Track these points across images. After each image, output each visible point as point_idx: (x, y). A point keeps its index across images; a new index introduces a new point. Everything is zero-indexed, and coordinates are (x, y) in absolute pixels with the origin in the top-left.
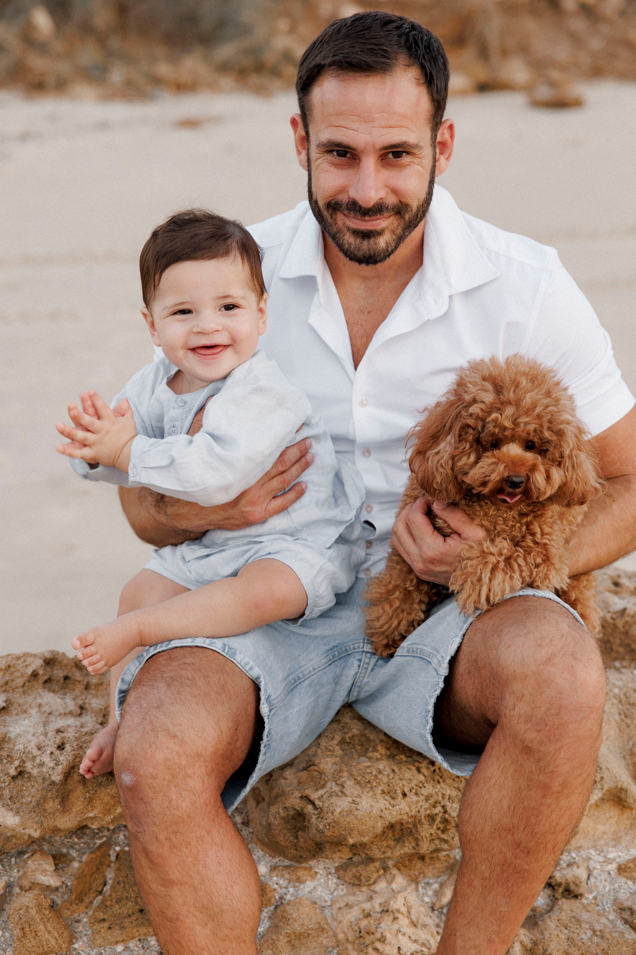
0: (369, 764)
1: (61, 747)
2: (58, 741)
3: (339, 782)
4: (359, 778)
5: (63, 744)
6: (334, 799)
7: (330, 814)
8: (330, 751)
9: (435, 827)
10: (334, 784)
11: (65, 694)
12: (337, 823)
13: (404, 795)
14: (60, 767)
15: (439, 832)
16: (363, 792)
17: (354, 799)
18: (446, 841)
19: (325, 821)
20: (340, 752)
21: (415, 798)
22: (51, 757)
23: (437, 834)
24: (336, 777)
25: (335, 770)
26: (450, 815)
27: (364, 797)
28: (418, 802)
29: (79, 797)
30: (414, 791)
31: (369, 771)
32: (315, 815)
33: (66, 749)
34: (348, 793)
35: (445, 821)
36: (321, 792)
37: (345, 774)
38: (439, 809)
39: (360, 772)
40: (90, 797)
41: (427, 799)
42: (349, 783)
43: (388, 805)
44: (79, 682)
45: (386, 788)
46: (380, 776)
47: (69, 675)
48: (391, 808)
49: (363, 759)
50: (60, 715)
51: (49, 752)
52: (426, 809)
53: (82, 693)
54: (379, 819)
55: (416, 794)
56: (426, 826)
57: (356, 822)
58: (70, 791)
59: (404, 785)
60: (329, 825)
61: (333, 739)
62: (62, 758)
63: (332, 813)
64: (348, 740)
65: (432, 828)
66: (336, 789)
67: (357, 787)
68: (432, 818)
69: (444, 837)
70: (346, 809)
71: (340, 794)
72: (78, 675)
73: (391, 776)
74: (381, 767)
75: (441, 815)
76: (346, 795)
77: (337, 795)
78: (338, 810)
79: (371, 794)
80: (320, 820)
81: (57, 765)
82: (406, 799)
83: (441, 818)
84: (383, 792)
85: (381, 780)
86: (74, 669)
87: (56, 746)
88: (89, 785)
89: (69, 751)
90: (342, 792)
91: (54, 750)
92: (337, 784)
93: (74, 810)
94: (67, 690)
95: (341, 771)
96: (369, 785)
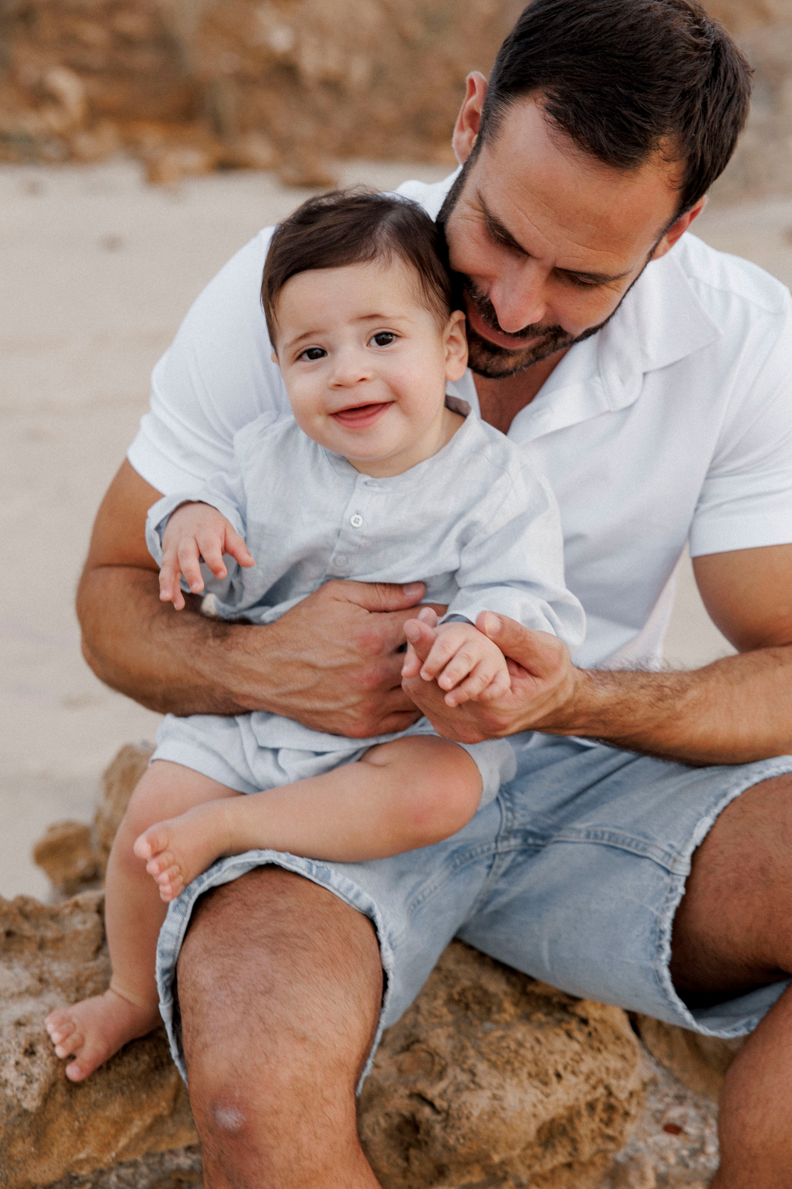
0: (499, 1033)
1: (30, 1052)
2: (23, 1043)
3: (465, 1066)
4: (493, 1057)
5: (32, 1045)
6: (465, 1096)
7: (464, 1121)
8: (436, 1016)
9: (597, 1119)
10: (458, 1070)
11: (10, 960)
12: (475, 1133)
13: (559, 1076)
14: (36, 1086)
15: (602, 1126)
16: (505, 1080)
17: (496, 1092)
18: (612, 1139)
19: (458, 1132)
20: (449, 1018)
21: (572, 1079)
22: (17, 1070)
23: (600, 1129)
24: (460, 1060)
25: (455, 1047)
26: (616, 1098)
27: (508, 1087)
28: (576, 1084)
29: (63, 1130)
30: (569, 1068)
31: (504, 1044)
32: (439, 1122)
33: (38, 1055)
34: (484, 1083)
35: (610, 1108)
36: (442, 1085)
37: (471, 1052)
38: (601, 1091)
39: (493, 1047)
40: (80, 1128)
41: (588, 1078)
42: (482, 1067)
43: (541, 1096)
44: (29, 938)
45: (533, 1069)
46: (522, 1051)
47: (14, 928)
48: (545, 1100)
49: (488, 1025)
50: (12, 996)
51: (12, 1062)
52: (586, 1094)
53: (35, 957)
54: (533, 1120)
55: (574, 1073)
56: (585, 1119)
57: (503, 1128)
58: (50, 1121)
59: (556, 1062)
60: (464, 1137)
61: (435, 997)
62: (35, 1071)
63: (468, 1118)
64: (456, 997)
65: (593, 1120)
66: (464, 1078)
67: (494, 1072)
68: (591, 1106)
69: (610, 1132)
70: (487, 1109)
71: (472, 1086)
72: (27, 928)
73: (537, 1048)
74: (519, 1036)
75: (603, 1099)
76: (480, 1087)
77: (468, 1088)
78: (476, 1113)
79: (515, 1081)
80: (449, 1130)
81: (30, 1081)
82: (564, 1082)
83: (604, 1104)
84: (530, 1075)
85: (523, 1057)
86: (19, 919)
87: (22, 1050)
88: (77, 1109)
89: (45, 1056)
90: (473, 1082)
91: (20, 1057)
92: (463, 1070)
93: (55, 1151)
94: (12, 954)
95: (463, 1048)
96: (509, 1068)
